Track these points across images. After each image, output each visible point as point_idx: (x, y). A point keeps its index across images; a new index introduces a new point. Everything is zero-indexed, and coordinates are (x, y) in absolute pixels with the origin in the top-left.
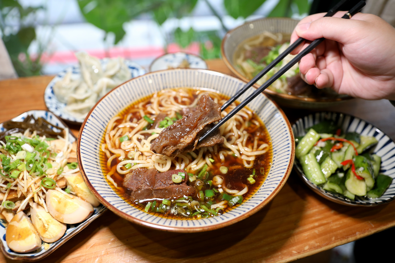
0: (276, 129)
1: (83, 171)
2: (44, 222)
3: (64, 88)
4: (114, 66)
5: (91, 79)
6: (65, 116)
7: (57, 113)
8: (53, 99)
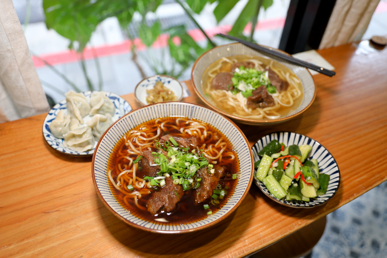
3: (59, 126)
4: (99, 101)
5: (81, 115)
6: (68, 152)
7: (60, 149)
8: (50, 136)
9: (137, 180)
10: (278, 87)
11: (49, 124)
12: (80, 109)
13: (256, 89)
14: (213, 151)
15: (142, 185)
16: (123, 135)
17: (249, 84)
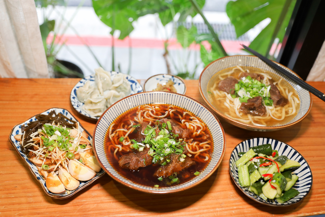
0: (217, 142)
1: (96, 151)
2: (68, 178)
3: (84, 93)
4: (119, 81)
5: (103, 88)
6: (83, 113)
7: (78, 110)
8: (75, 99)
9: (126, 139)
10: (275, 102)
11: (77, 89)
12: (103, 84)
13: (253, 98)
14: (195, 147)
15: (127, 144)
16: (139, 105)
17: (248, 92)
